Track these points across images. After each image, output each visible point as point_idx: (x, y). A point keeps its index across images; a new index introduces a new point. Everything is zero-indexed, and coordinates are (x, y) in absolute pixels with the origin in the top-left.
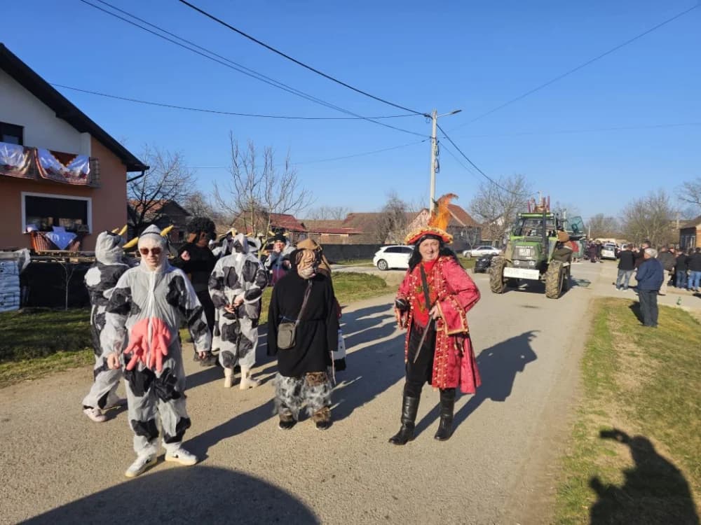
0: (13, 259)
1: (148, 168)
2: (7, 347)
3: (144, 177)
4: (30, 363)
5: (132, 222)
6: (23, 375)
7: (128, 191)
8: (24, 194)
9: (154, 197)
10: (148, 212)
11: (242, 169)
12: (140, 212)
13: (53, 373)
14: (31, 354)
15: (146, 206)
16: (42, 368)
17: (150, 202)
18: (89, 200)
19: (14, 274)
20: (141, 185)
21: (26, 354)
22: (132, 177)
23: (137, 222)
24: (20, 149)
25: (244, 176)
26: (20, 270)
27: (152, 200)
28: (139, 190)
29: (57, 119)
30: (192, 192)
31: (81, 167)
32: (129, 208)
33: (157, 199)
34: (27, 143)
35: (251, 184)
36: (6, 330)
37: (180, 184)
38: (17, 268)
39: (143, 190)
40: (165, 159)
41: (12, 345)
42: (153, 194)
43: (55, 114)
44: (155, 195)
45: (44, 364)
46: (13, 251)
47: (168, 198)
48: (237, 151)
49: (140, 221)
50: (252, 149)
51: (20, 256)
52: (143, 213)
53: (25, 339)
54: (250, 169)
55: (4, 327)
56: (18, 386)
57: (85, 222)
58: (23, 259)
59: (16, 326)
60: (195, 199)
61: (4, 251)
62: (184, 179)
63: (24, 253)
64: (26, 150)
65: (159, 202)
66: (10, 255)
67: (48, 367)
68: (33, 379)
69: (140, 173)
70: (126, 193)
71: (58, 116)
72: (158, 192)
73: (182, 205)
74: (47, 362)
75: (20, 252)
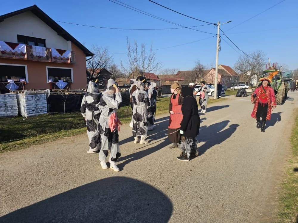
0: (44, 93)
1: (94, 55)
2: (43, 128)
3: (92, 58)
4: (51, 134)
5: (88, 78)
6: (48, 139)
7: (87, 65)
8: (47, 67)
9: (97, 67)
10: (95, 73)
11: (132, 54)
12: (91, 73)
13: (59, 139)
14: (52, 131)
15: (94, 71)
16: (55, 137)
17: (95, 69)
18: (72, 69)
19: (45, 99)
20: (91, 62)
21: (50, 131)
22: (88, 59)
23: (91, 78)
24: (44, 48)
25: (133, 57)
26: (47, 98)
27: (96, 68)
28: (91, 64)
29: (58, 35)
30: (112, 64)
31: (68, 55)
32: (87, 72)
33: (98, 68)
34: (47, 46)
35: (136, 60)
36: (43, 121)
37: (107, 61)
38: (46, 97)
39: (93, 64)
40: (101, 51)
41: (45, 127)
42: (97, 66)
43: (57, 34)
44: (98, 66)
45: (56, 135)
46: (44, 90)
47: (102, 67)
48: (130, 46)
49: (92, 77)
50: (136, 44)
51: (46, 92)
52: (93, 74)
53: (50, 125)
54: (135, 53)
55: (41, 120)
56: (46, 144)
57: (71, 78)
58: (48, 93)
59: (46, 120)
60: (113, 67)
61: (41, 90)
62: (109, 59)
63: (48, 91)
64: (47, 49)
65: (99, 69)
66: (43, 92)
67: (57, 136)
68: (52, 141)
69: (91, 57)
70: (86, 66)
71: (58, 34)
72: (98, 65)
73: (108, 70)
74: (57, 134)
75: (46, 90)
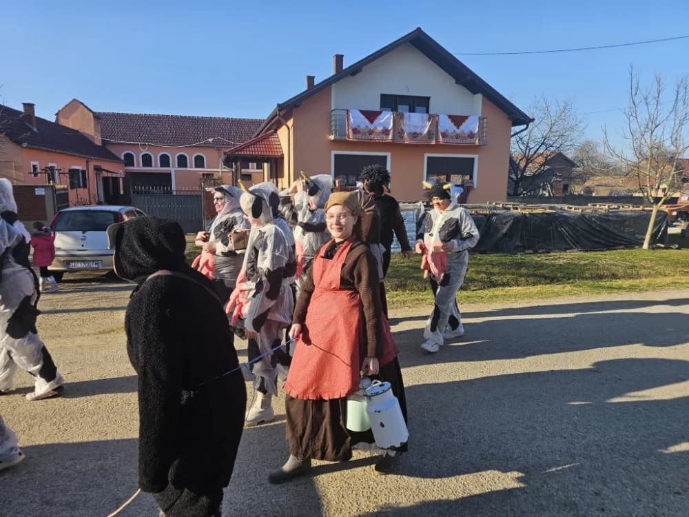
0: (413, 210)
1: (533, 120)
2: (403, 279)
3: (528, 129)
4: (412, 294)
5: (513, 176)
6: (404, 302)
7: (512, 145)
8: (427, 155)
9: (538, 149)
10: (530, 165)
11: (642, 108)
12: (522, 165)
13: (424, 305)
14: (418, 288)
15: (529, 160)
16: (418, 300)
17: (533, 155)
18: (476, 157)
19: (413, 222)
20: (525, 139)
21: (415, 287)
22: (518, 131)
23: (519, 176)
24: (426, 116)
26: (417, 218)
27: (535, 152)
28: (523, 143)
29: (457, 85)
30: (580, 141)
31: (472, 125)
32: (512, 161)
33: (540, 151)
34: (431, 112)
35: (653, 124)
36: (404, 266)
37: (566, 134)
38: (415, 218)
39: (528, 143)
40: (553, 110)
41: (406, 278)
42: (537, 147)
43: (454, 81)
44: (540, 146)
45: (421, 296)
46: (414, 203)
47: (552, 149)
48: (637, 88)
49: (522, 174)
50: (659, 82)
51: (418, 207)
52: (525, 167)
53: (415, 275)
54: (652, 108)
55: (402, 263)
56: (399, 310)
57: (471, 177)
58: (419, 210)
59: (411, 264)
60: (587, 148)
61: (409, 203)
62: (572, 128)
63: (420, 205)
64: (431, 117)
65: (542, 154)
66: (411, 206)
67: (422, 300)
68: (410, 307)
69: (525, 126)
70: (509, 147)
71: (457, 82)
72: (542, 144)
73: (570, 155)
74: (423, 295)
75: (418, 204)
